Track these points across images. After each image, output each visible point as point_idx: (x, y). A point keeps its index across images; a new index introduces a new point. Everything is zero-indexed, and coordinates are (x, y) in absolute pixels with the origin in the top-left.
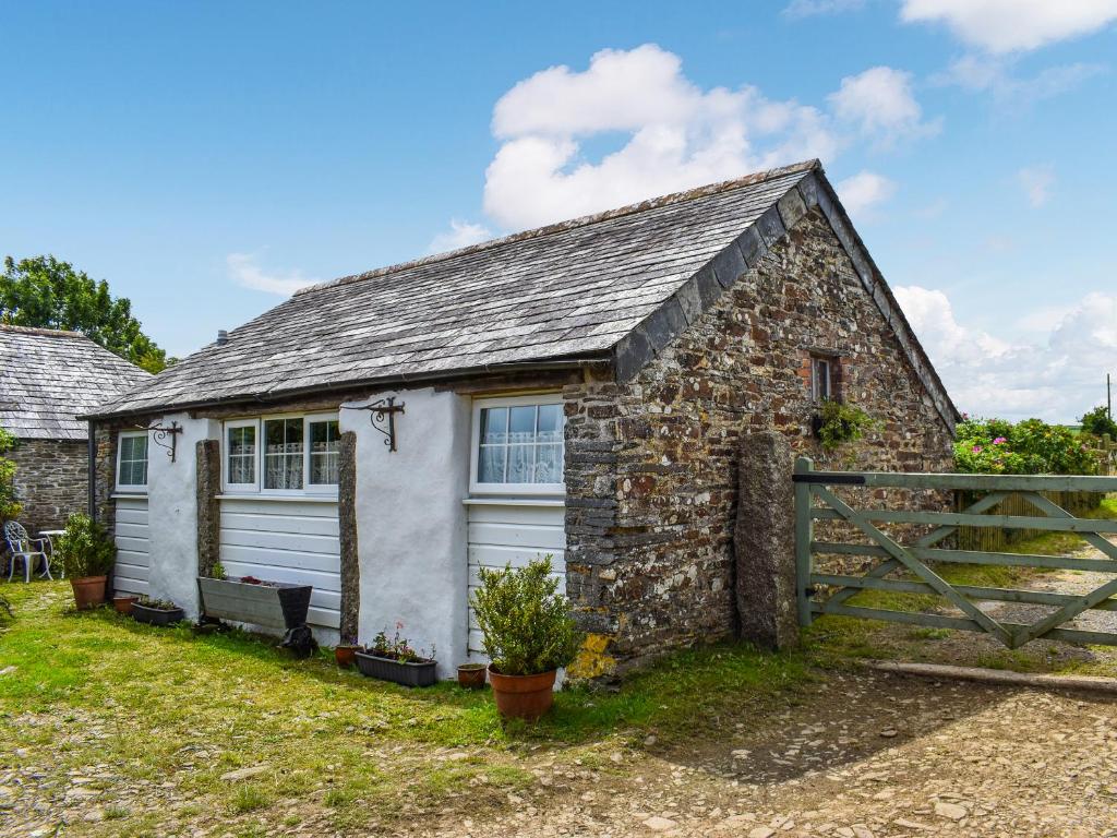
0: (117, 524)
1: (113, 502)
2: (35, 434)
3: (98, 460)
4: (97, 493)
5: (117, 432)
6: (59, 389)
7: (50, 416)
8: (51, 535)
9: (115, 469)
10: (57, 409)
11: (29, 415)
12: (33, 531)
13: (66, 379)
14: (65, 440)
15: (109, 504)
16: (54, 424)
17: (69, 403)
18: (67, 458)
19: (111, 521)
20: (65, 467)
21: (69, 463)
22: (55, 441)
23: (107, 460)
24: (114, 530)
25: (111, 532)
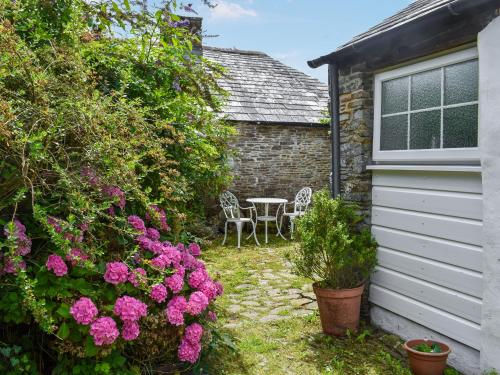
0: (374, 208)
1: (368, 175)
2: (239, 117)
3: (343, 118)
4: (343, 163)
5: (372, 76)
6: (254, 87)
7: (249, 104)
8: (255, 204)
9: (371, 129)
10: (255, 100)
11: (234, 104)
12: (242, 196)
13: (257, 80)
14: (263, 123)
15: (363, 179)
16: (252, 111)
17: (262, 96)
18: (264, 138)
19: (366, 203)
20: (262, 145)
21: (265, 141)
22: (254, 123)
23: (359, 115)
24: (369, 216)
25: (367, 220)
